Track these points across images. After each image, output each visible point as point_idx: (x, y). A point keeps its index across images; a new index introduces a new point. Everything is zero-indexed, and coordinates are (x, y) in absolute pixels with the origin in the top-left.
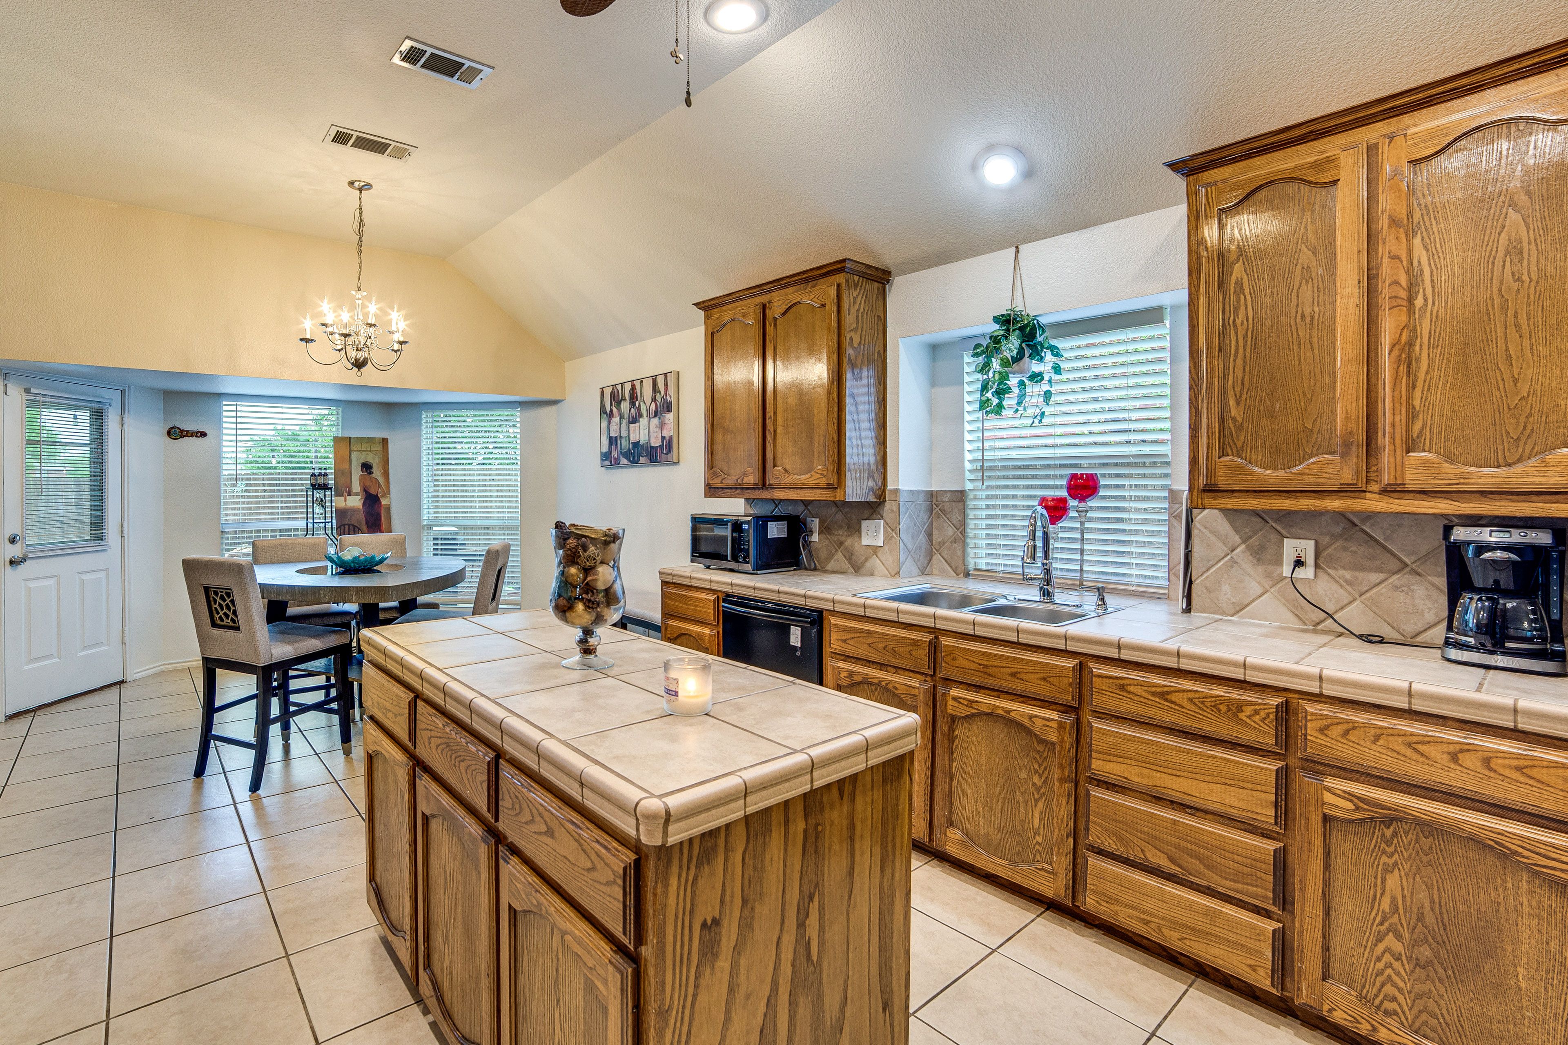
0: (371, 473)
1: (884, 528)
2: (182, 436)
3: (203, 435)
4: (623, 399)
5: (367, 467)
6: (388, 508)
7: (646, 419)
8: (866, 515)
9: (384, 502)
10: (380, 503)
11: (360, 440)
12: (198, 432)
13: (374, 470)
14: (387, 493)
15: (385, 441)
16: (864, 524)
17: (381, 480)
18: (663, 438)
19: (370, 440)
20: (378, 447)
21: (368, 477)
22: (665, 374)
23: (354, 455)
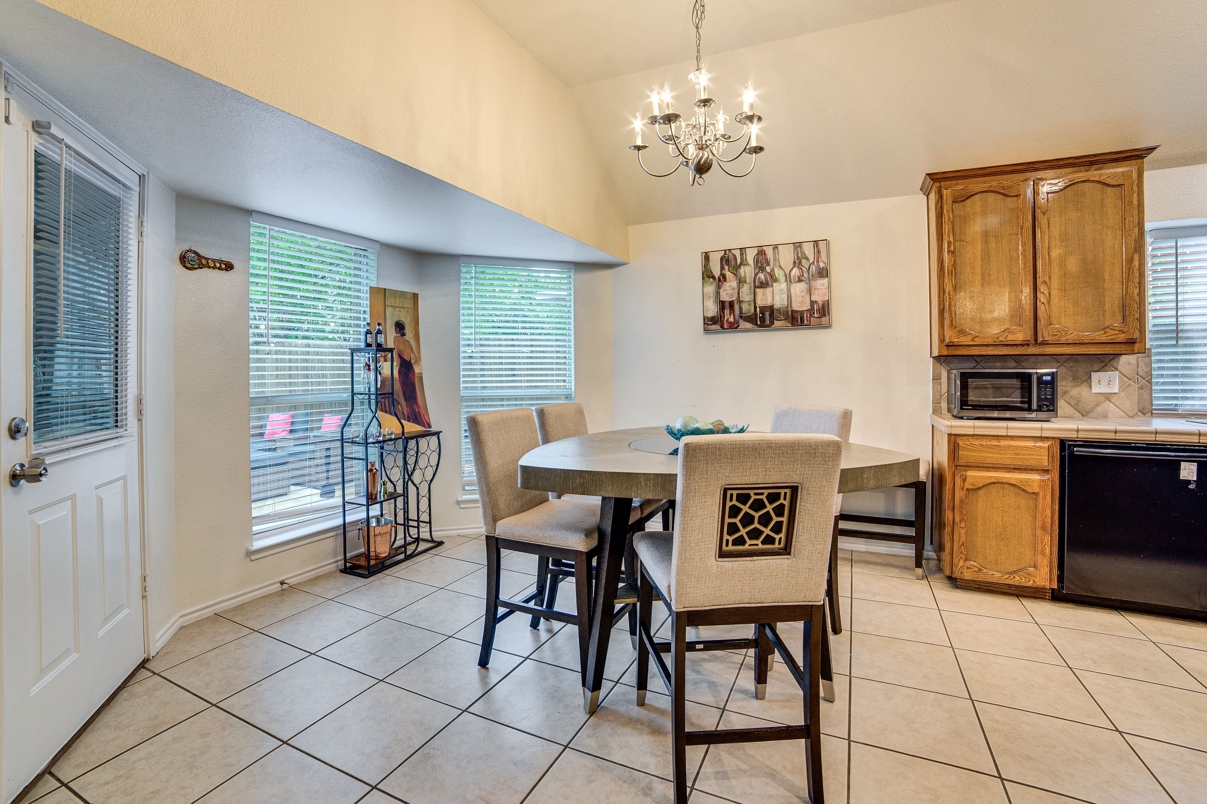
0: (403, 335)
1: (1119, 378)
2: (201, 266)
3: (229, 267)
4: (744, 263)
5: (400, 327)
6: (421, 378)
7: (784, 286)
8: (1096, 369)
9: (417, 370)
10: (414, 371)
11: (394, 293)
12: (221, 262)
13: (407, 331)
14: (418, 360)
15: (415, 296)
16: (1095, 376)
17: (413, 343)
18: (812, 303)
19: (403, 294)
20: (409, 304)
21: (401, 339)
22: (816, 242)
23: (389, 310)
